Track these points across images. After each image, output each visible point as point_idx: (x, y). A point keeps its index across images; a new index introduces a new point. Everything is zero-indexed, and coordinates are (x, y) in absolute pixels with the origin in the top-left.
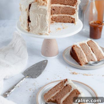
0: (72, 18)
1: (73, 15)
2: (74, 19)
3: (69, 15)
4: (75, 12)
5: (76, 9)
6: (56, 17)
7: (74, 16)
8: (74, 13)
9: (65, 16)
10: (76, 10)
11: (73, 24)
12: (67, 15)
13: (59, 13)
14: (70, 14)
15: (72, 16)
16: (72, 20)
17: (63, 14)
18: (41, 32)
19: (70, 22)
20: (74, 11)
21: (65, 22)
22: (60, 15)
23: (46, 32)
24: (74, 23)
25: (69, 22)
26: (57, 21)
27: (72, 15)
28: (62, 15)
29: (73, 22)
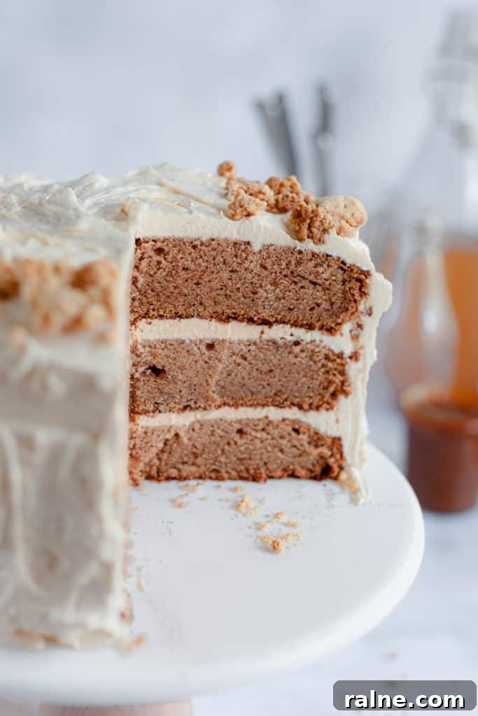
0: (317, 439)
1: (330, 407)
2: (336, 442)
3: (292, 413)
4: (343, 383)
5: (355, 356)
6: (177, 435)
7: (331, 415)
8: (334, 395)
9: (254, 424)
10: (352, 369)
11: (329, 484)
12: (274, 414)
13: (207, 399)
14: (300, 407)
15: (321, 421)
16: (322, 457)
17: (236, 406)
18: (44, 617)
19: (303, 473)
20: (338, 379)
21: (255, 479)
22: (214, 415)
23: (93, 620)
24: (336, 479)
25: (293, 475)
26: (187, 470)
27: (318, 408)
28: (230, 414)
29: (325, 472)
